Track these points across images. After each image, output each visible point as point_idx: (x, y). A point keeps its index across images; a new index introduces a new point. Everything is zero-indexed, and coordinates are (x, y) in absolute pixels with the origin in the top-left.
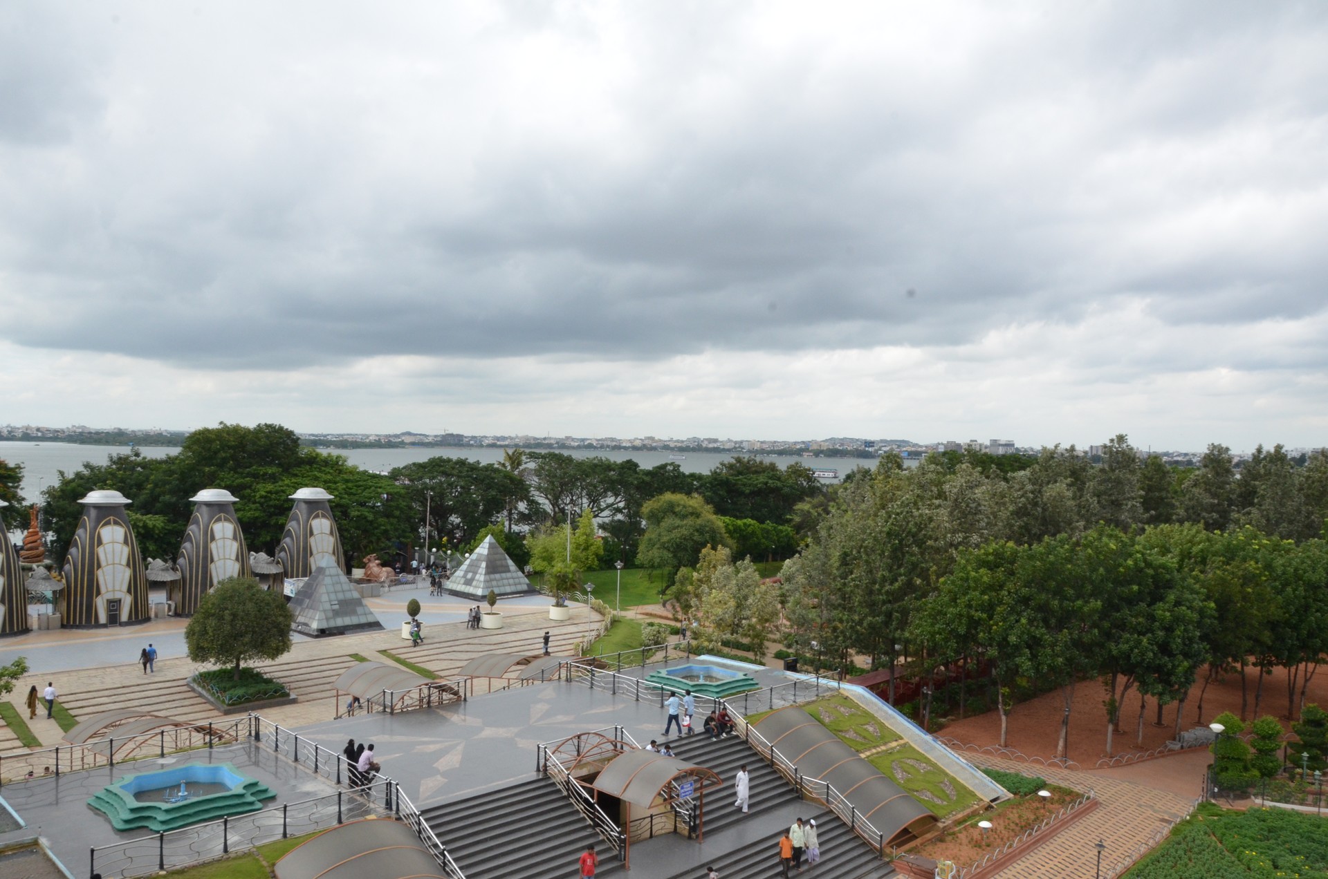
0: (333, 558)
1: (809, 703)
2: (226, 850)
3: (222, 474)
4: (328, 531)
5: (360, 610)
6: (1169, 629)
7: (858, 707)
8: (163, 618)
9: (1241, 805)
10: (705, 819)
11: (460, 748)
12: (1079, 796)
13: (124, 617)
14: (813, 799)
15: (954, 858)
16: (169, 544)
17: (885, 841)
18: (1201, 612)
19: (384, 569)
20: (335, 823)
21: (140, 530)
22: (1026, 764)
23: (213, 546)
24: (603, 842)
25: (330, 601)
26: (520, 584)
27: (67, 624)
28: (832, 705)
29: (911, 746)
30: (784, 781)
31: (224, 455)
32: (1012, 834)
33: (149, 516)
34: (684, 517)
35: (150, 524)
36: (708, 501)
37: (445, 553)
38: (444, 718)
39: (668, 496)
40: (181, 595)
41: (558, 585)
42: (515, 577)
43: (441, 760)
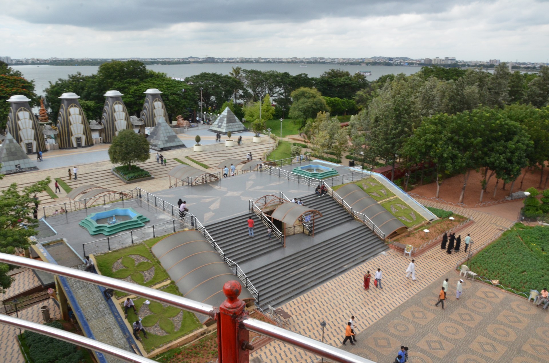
0: (164, 118)
1: (358, 181)
2: (133, 242)
3: (115, 83)
4: (161, 106)
5: (176, 140)
6: (513, 152)
7: (378, 182)
8: (99, 144)
9: (533, 224)
10: (315, 228)
11: (219, 200)
12: (466, 219)
13: (83, 144)
14: (358, 220)
15: (413, 244)
16: (97, 112)
17: (386, 237)
18: (527, 146)
19: (185, 121)
20: (173, 231)
21: (86, 107)
22: (446, 205)
23: (115, 114)
24: (275, 237)
25: (164, 136)
26: (241, 127)
27: (62, 147)
28: (368, 182)
29: (399, 199)
30: (347, 213)
31: (115, 74)
32: (437, 234)
33: (88, 101)
34: (309, 98)
35: (89, 104)
36: (319, 90)
37: (209, 114)
38: (212, 188)
39: (302, 89)
40: (104, 134)
41: (256, 128)
42: (238, 124)
43: (212, 205)
